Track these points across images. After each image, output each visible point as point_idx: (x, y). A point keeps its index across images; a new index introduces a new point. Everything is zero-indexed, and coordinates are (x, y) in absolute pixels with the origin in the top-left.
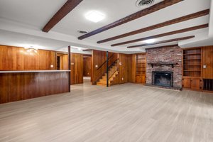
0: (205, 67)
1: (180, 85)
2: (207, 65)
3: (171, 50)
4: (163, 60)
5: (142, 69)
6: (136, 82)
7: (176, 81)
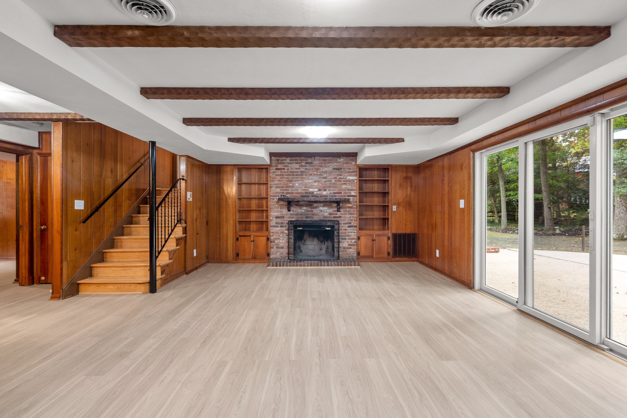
0: (394, 208)
1: (352, 252)
2: (398, 205)
3: (335, 165)
4: (315, 190)
5: (254, 216)
6: (238, 257)
7: (344, 244)
